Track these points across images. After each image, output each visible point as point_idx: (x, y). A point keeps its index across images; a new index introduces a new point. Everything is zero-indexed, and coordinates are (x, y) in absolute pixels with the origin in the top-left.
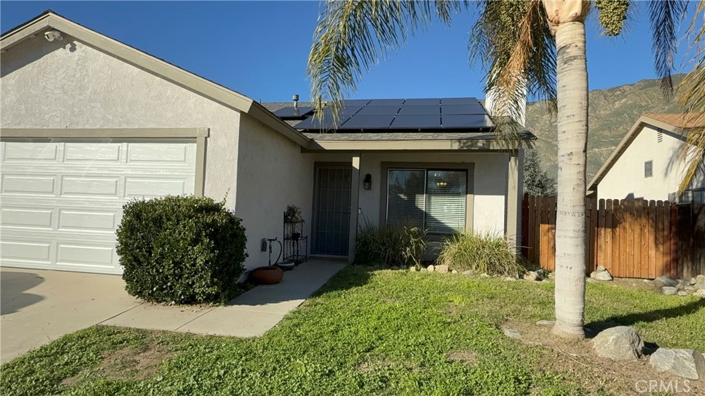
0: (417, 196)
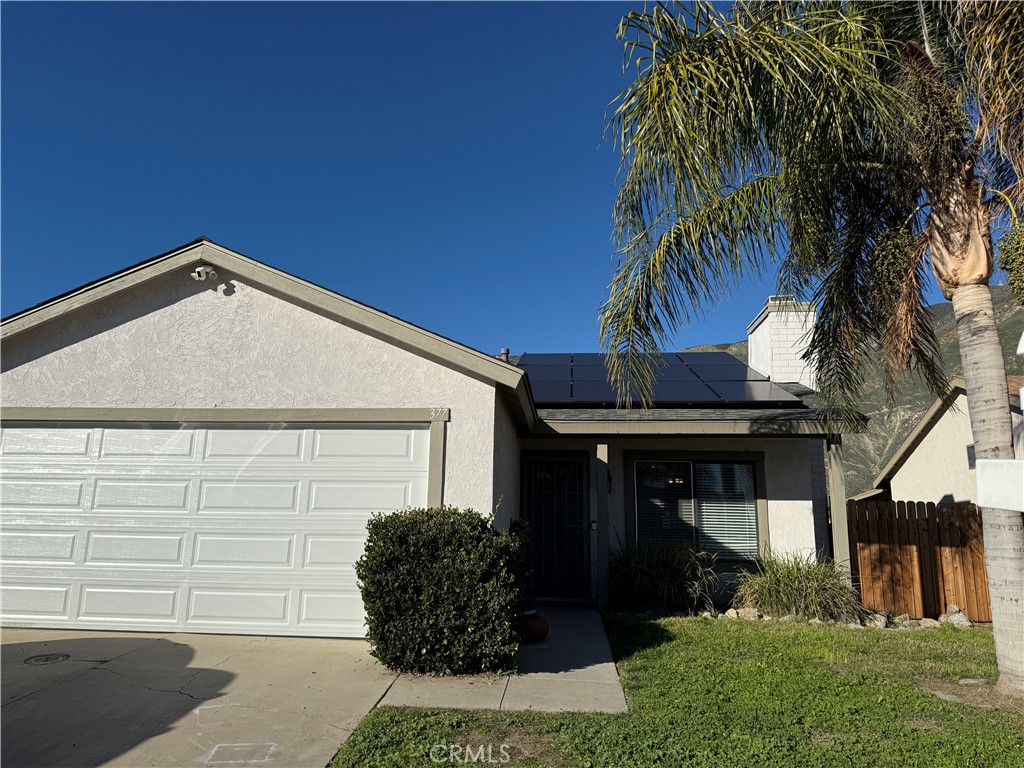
0: (680, 501)
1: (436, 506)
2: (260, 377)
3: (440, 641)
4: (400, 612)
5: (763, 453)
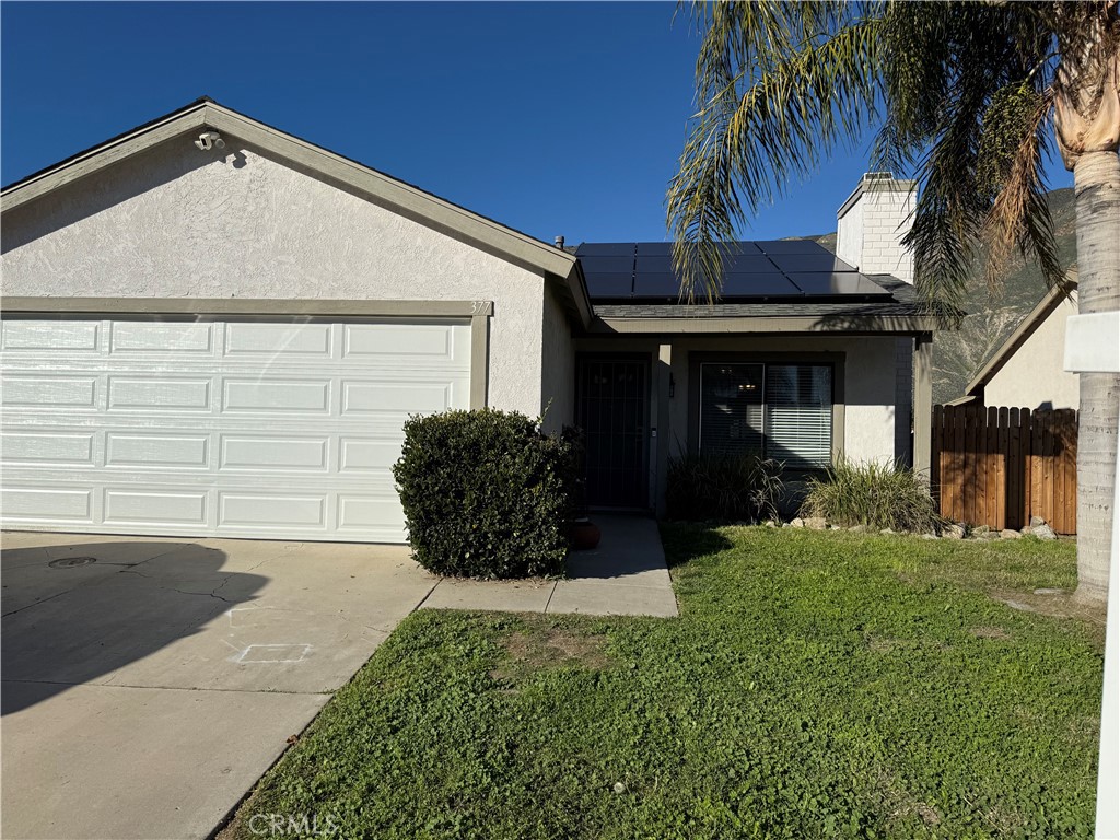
0: (749, 407)
1: (479, 408)
2: (280, 263)
3: (484, 546)
4: (442, 516)
5: (844, 353)
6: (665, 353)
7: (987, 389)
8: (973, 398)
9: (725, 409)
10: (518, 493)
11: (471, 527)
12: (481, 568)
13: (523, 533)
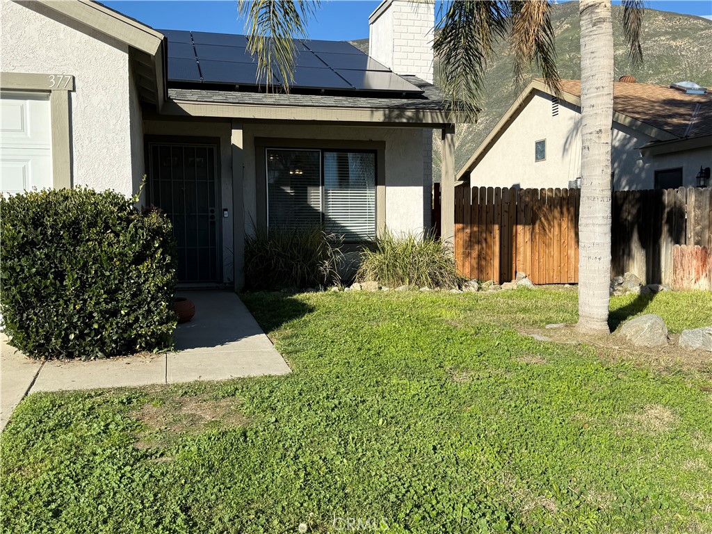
0: (309, 188)
3: (89, 326)
5: (385, 142)
6: (237, 138)
7: (472, 175)
8: (462, 182)
9: (288, 190)
10: (124, 271)
11: (75, 308)
12: (87, 348)
13: (132, 310)
